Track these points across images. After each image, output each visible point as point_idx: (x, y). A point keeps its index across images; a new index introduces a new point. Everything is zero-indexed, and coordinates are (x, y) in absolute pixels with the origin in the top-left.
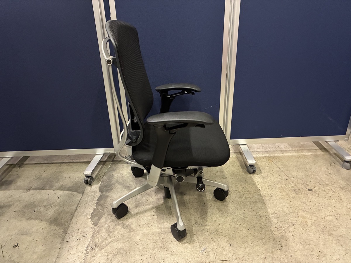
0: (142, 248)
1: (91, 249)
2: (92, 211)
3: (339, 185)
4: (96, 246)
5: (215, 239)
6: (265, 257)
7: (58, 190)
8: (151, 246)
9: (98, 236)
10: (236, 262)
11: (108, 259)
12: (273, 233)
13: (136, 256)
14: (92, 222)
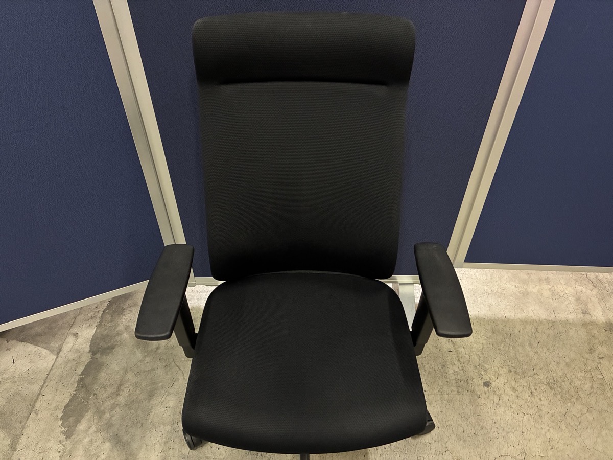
2: (67, 401)
3: (547, 377)
7: (15, 341)
14: (63, 429)
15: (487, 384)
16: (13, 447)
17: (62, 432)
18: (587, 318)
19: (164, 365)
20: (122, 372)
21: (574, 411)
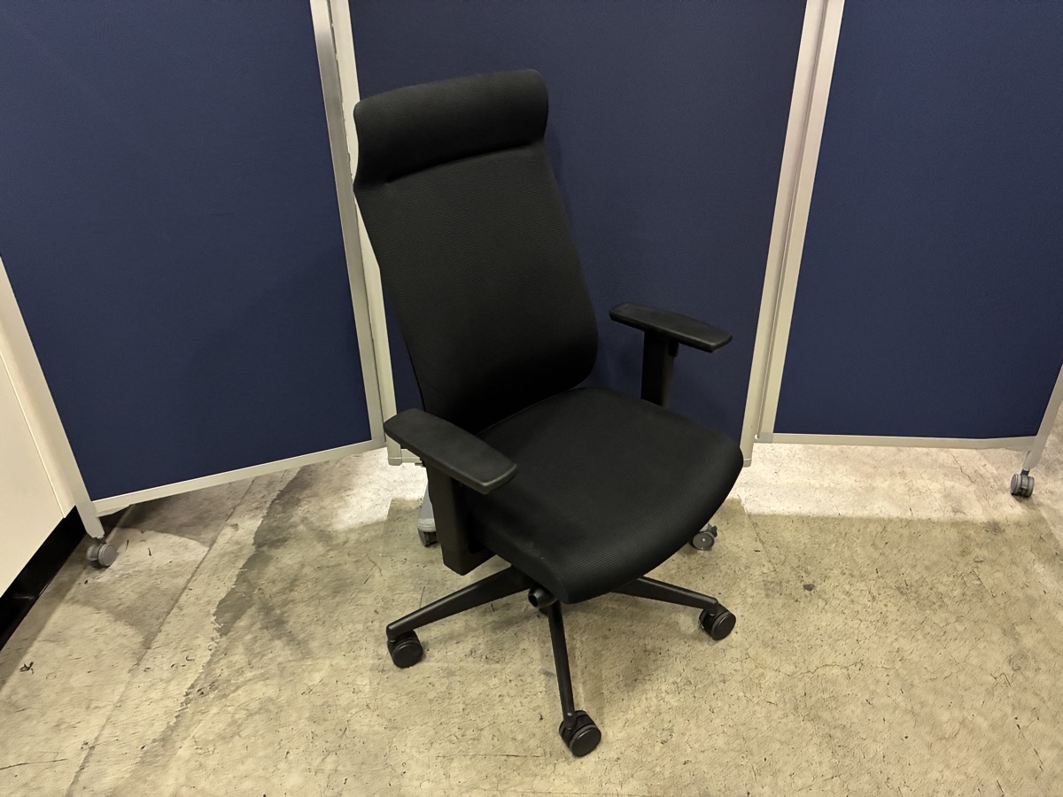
0: (321, 703)
1: (200, 693)
2: (223, 596)
3: (898, 581)
4: (213, 686)
5: (507, 700)
6: (618, 759)
7: (152, 532)
8: (343, 702)
9: (223, 662)
10: (541, 762)
11: (234, 722)
12: (663, 699)
13: (302, 721)
14: (217, 625)
15: (809, 587)
16: (147, 644)
17: (215, 629)
18: (959, 517)
19: (355, 560)
20: (296, 567)
21: (936, 619)
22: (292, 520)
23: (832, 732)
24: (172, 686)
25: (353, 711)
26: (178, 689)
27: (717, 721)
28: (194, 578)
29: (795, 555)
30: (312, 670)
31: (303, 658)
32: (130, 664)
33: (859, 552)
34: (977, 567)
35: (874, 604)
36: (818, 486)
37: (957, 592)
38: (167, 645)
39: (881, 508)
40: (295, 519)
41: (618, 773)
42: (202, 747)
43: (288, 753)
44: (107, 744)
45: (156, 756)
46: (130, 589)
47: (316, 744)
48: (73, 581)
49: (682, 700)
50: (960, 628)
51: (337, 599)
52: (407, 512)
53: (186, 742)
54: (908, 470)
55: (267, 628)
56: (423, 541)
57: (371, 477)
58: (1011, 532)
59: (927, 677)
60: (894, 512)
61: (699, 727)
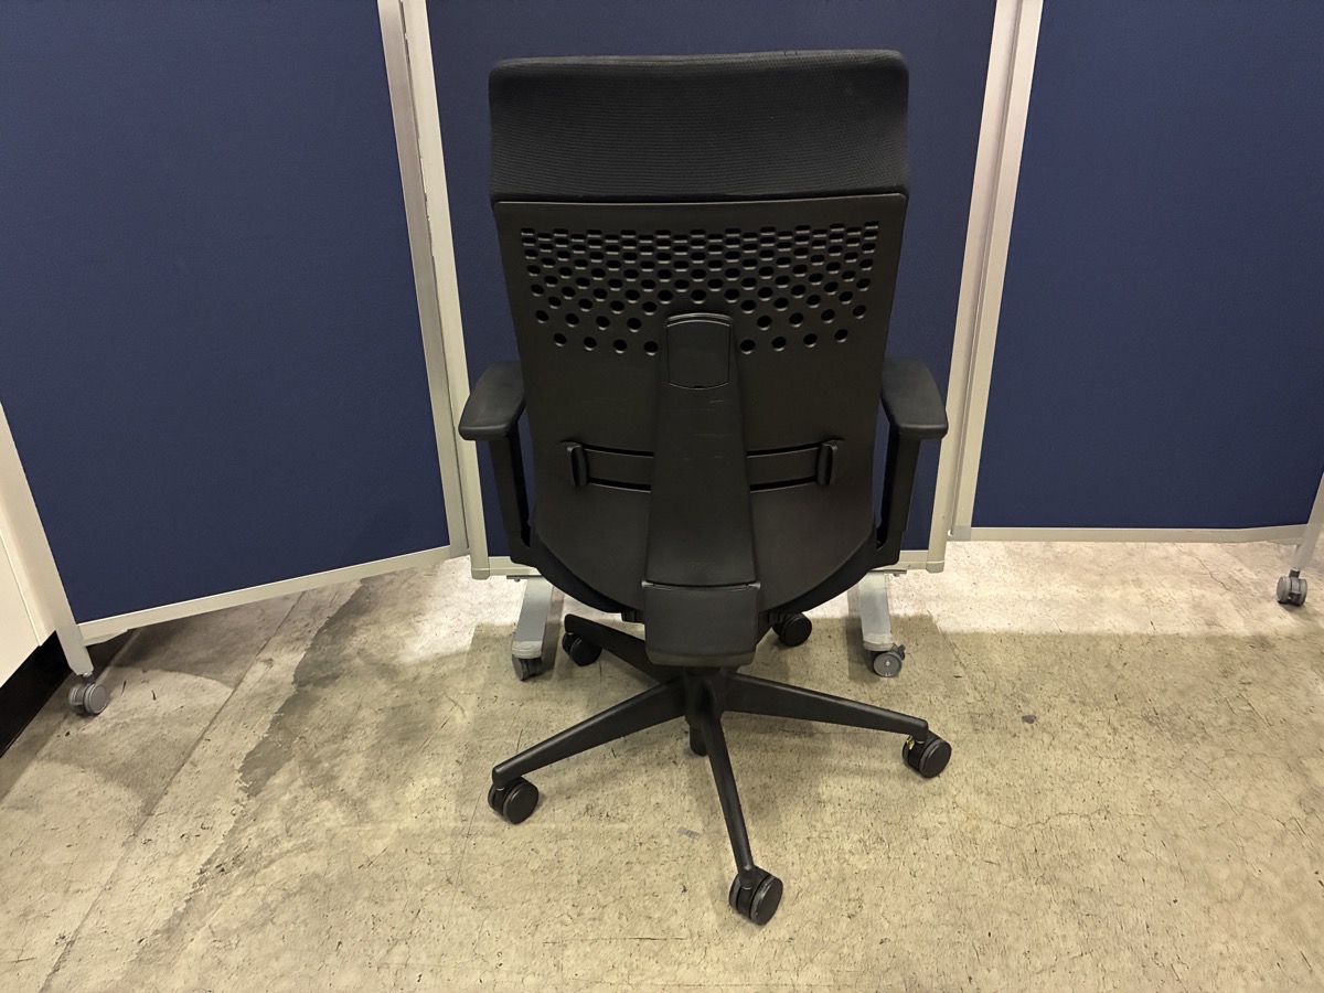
0: (385, 878)
1: (219, 869)
2: (251, 747)
3: (1144, 709)
4: (237, 861)
5: (637, 868)
6: (791, 939)
7: (158, 671)
8: (415, 875)
9: (252, 830)
10: (688, 945)
11: (265, 906)
12: (846, 861)
13: (359, 902)
14: (244, 784)
15: (1029, 719)
16: (148, 811)
17: (240, 788)
18: (1215, 630)
19: (429, 699)
20: (351, 709)
21: (1198, 754)
22: (345, 653)
23: (1076, 897)
24: (182, 861)
25: (429, 888)
26: (188, 867)
27: (922, 888)
28: (213, 726)
29: (1008, 681)
30: (373, 837)
31: (360, 822)
32: (124, 835)
33: (1090, 675)
34: (1246, 690)
35: (1117, 737)
36: (1029, 598)
37: (1223, 720)
38: (174, 810)
39: (1112, 622)
40: (349, 651)
41: (793, 957)
42: (221, 938)
43: (340, 943)
44: (91, 937)
45: (159, 952)
46: (127, 742)
47: (379, 930)
48: (49, 733)
49: (873, 861)
50: (1231, 763)
51: (406, 747)
52: (497, 640)
53: (199, 933)
54: (1143, 576)
55: (311, 785)
56: (518, 673)
57: (448, 599)
58: (1283, 648)
59: (1196, 824)
60: (1132, 627)
61: (896, 895)
